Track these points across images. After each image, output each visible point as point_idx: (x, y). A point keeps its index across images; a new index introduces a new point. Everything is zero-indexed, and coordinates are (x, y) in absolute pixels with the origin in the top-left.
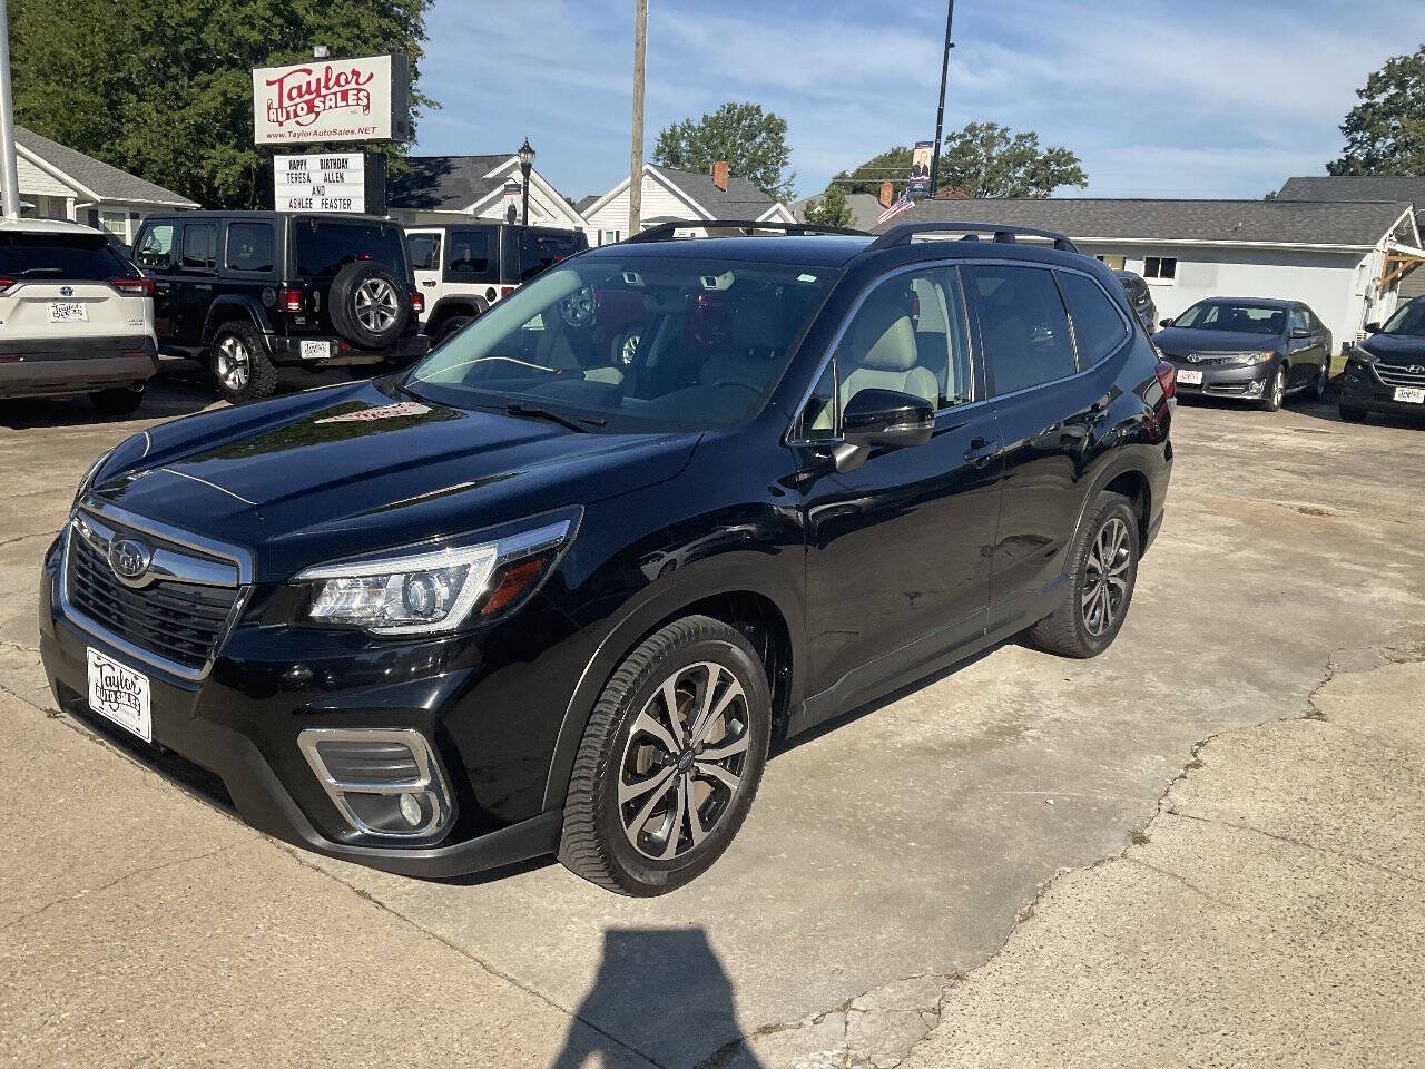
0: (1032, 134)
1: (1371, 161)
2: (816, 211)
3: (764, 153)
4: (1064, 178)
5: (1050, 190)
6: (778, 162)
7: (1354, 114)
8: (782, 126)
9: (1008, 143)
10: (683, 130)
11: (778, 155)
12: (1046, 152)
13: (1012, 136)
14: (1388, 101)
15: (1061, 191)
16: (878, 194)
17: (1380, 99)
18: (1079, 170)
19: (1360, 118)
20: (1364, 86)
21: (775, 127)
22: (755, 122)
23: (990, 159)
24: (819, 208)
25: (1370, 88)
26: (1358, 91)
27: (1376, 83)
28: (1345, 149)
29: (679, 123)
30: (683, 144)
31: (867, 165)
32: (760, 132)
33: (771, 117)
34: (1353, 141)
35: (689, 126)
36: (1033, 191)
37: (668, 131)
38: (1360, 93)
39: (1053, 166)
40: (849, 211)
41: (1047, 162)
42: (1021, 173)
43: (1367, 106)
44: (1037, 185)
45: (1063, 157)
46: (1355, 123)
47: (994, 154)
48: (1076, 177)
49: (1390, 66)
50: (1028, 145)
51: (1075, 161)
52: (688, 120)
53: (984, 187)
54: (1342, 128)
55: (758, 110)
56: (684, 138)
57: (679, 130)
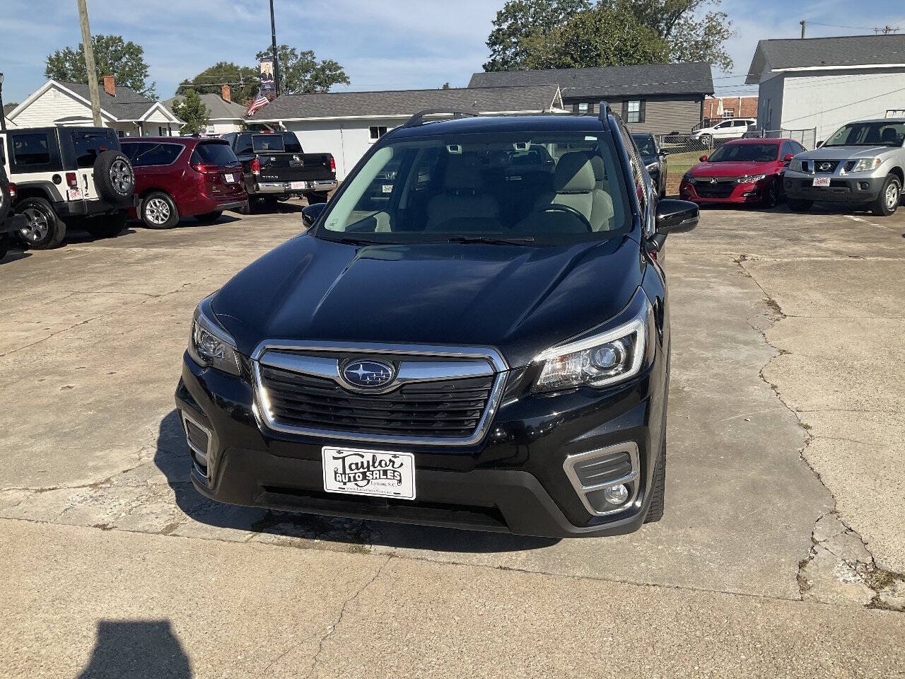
0: (311, 52)
1: (505, 62)
2: (180, 107)
3: (130, 69)
4: (335, 79)
5: (328, 87)
6: (141, 75)
7: (493, 35)
8: (139, 50)
9: (297, 58)
10: (65, 55)
11: (141, 69)
12: (321, 63)
13: (298, 52)
14: (509, 28)
15: (335, 88)
16: (220, 94)
17: (505, 26)
18: (343, 74)
19: (496, 38)
20: (495, 19)
21: (134, 51)
22: (119, 48)
23: (287, 68)
24: (182, 104)
25: (498, 19)
26: (493, 22)
27: (501, 17)
28: (491, 56)
29: (61, 51)
30: (67, 65)
31: (202, 75)
32: (124, 54)
33: (130, 44)
34: (494, 51)
35: (70, 52)
36: (319, 88)
37: (53, 57)
38: (494, 23)
39: (328, 72)
40: (204, 106)
41: (323, 69)
42: (308, 77)
43: (499, 30)
44: (320, 84)
45: (332, 66)
46: (494, 40)
47: (289, 65)
48: (342, 78)
49: (507, 6)
50: (309, 59)
51: (340, 68)
52: (67, 48)
53: (287, 86)
54: (487, 43)
55: (120, 39)
56: (66, 61)
57: (62, 55)
